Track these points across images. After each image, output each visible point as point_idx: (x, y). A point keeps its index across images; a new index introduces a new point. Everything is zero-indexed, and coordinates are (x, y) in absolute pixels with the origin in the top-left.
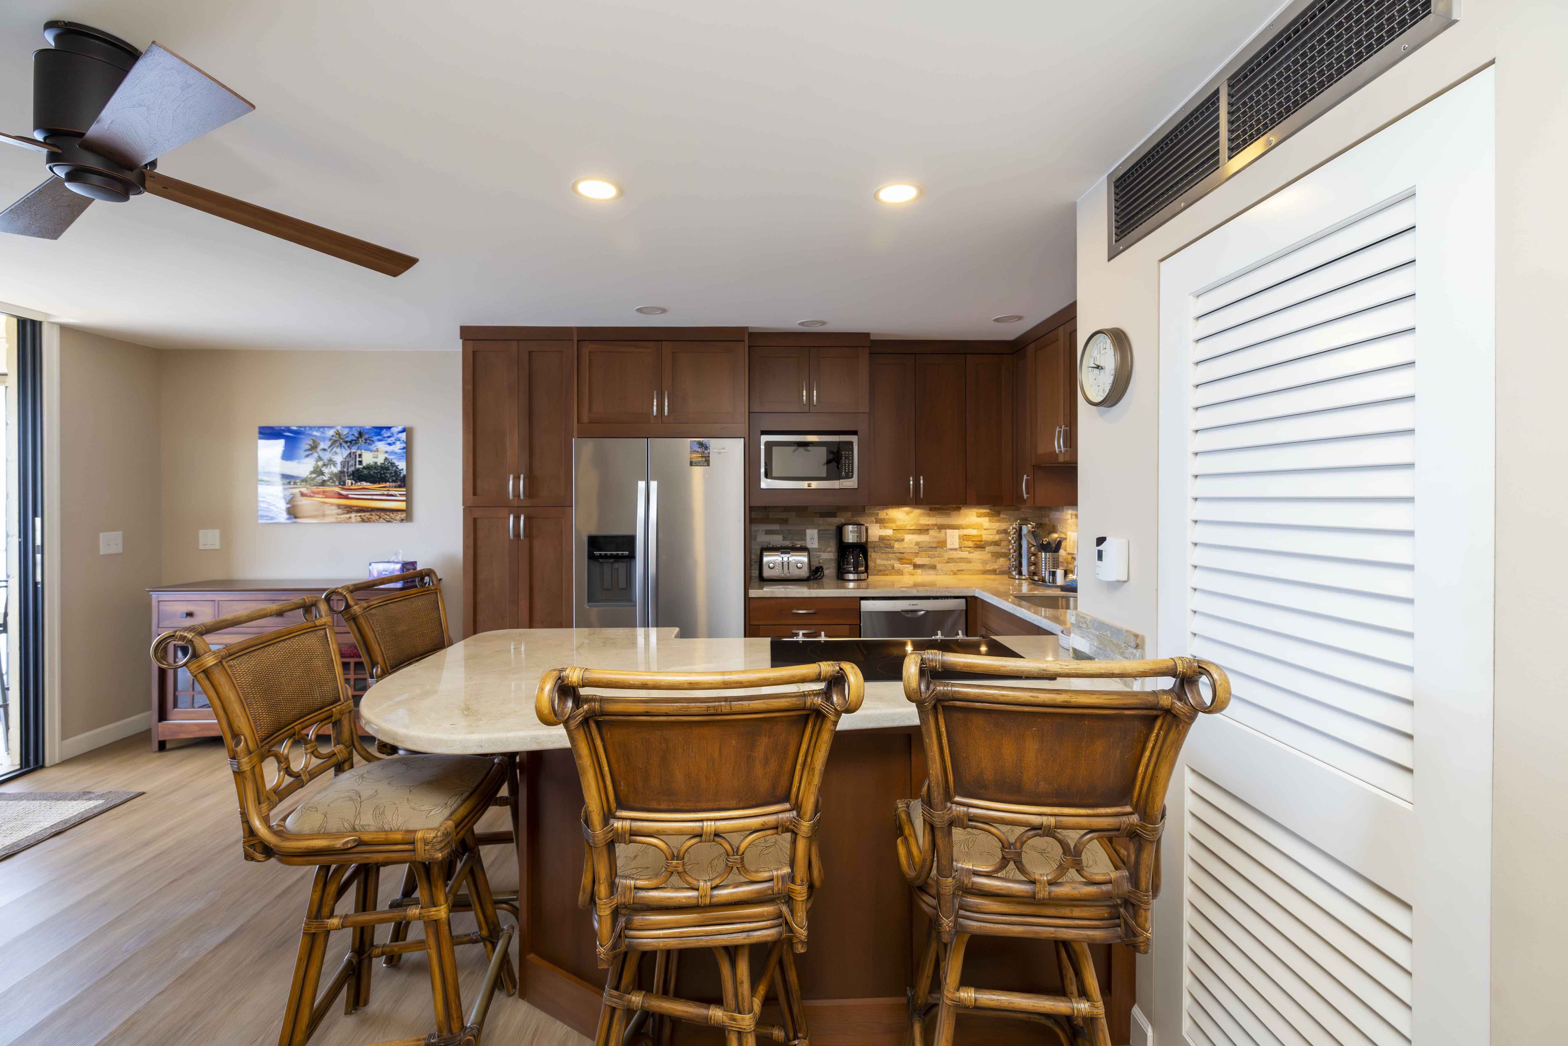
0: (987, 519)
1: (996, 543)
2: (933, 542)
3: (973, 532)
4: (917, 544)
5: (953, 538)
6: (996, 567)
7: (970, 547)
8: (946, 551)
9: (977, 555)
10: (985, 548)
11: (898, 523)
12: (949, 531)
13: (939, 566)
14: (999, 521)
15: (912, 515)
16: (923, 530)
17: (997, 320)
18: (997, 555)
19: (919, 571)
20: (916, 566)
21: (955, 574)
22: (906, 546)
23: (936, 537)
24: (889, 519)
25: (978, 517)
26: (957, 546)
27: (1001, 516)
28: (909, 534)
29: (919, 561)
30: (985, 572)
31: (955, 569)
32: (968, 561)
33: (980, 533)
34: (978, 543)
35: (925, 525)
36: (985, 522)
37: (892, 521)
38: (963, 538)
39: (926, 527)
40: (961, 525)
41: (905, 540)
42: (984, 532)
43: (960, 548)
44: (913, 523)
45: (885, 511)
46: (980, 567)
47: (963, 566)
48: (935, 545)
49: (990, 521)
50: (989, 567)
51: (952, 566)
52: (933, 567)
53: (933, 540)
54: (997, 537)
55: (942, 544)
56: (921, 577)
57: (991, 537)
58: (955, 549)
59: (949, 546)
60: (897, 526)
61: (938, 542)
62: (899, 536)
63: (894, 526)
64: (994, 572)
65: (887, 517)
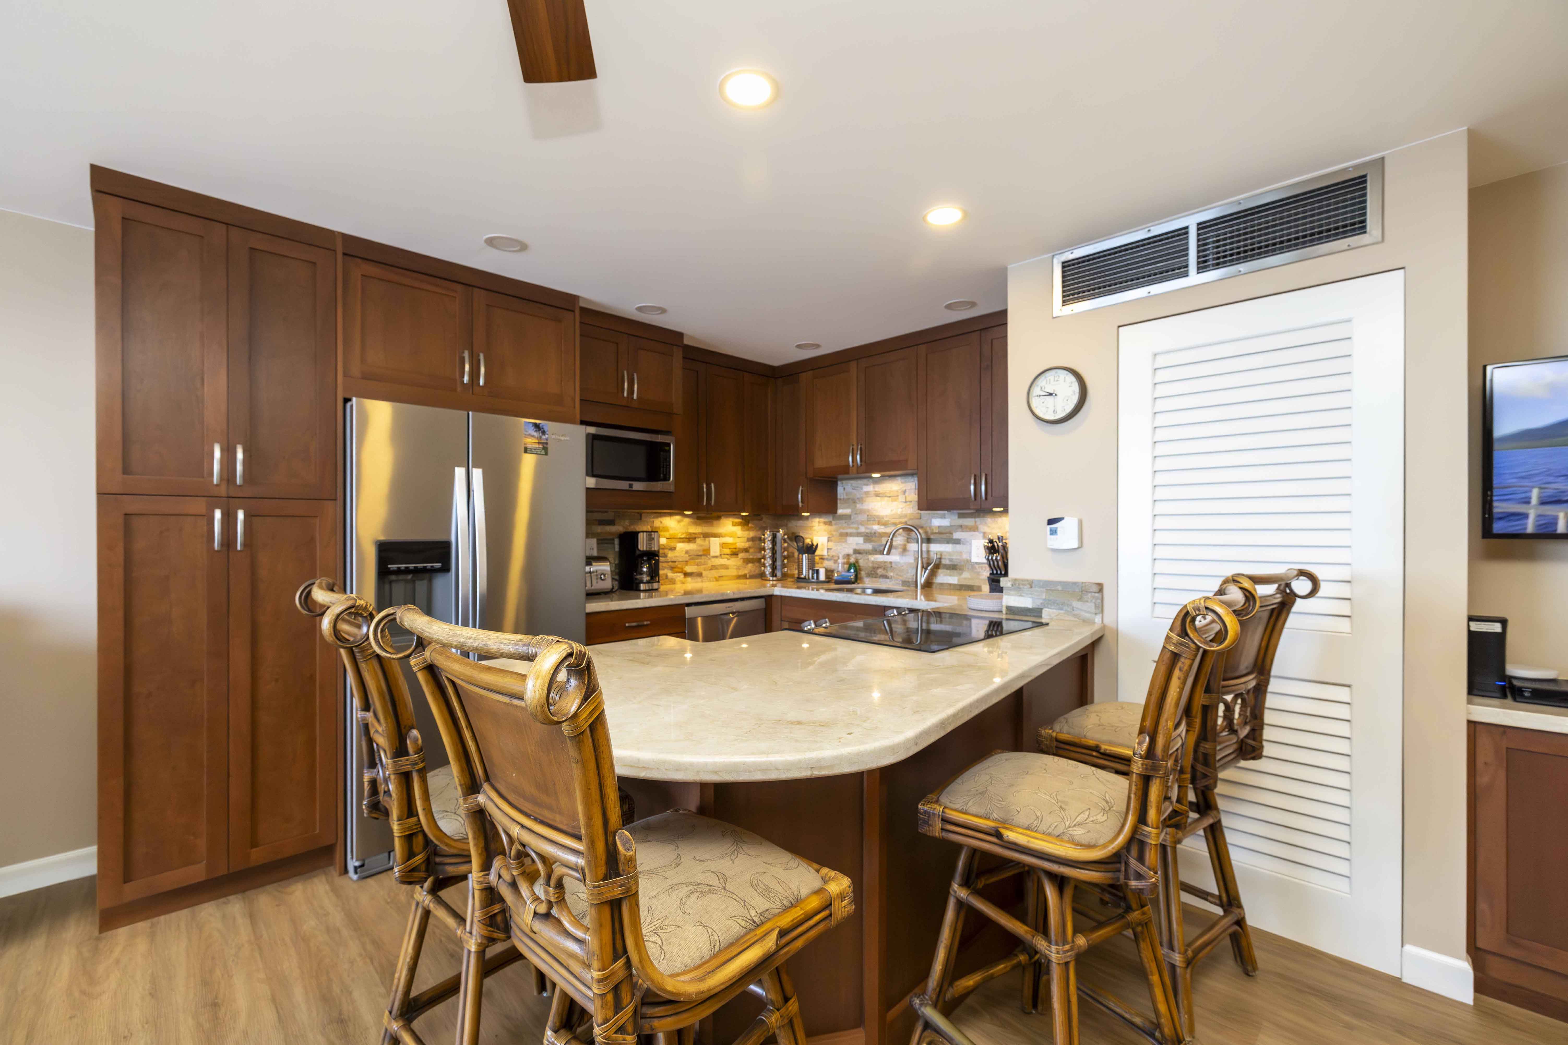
0: (739, 528)
1: (746, 550)
2: (699, 551)
3: (729, 540)
4: (687, 552)
5: (715, 545)
6: (746, 572)
7: (727, 554)
8: (709, 559)
9: (733, 562)
10: (738, 554)
11: (671, 532)
12: (712, 539)
13: (704, 573)
14: (748, 530)
15: (682, 524)
16: (690, 539)
17: (799, 346)
18: (747, 561)
19: (689, 579)
20: (686, 575)
21: (717, 580)
22: (677, 554)
23: (701, 546)
24: (663, 527)
25: (734, 525)
26: (718, 554)
27: (750, 525)
28: (680, 542)
29: (689, 569)
30: (739, 577)
31: (717, 576)
32: (726, 567)
33: (734, 542)
34: (734, 550)
35: (693, 533)
36: (738, 530)
37: (666, 529)
38: (723, 545)
39: (693, 536)
40: (721, 534)
41: (677, 549)
42: (738, 540)
43: (721, 555)
44: (684, 531)
45: (660, 519)
46: (734, 572)
47: (723, 572)
48: (701, 553)
49: (742, 530)
50: (741, 573)
51: (714, 573)
52: (700, 575)
53: (699, 548)
54: (747, 545)
55: (706, 552)
56: (691, 584)
57: (743, 544)
58: (716, 557)
59: (712, 553)
60: (670, 535)
61: (704, 550)
62: (672, 544)
63: (667, 534)
64: (744, 577)
65: (661, 525)
